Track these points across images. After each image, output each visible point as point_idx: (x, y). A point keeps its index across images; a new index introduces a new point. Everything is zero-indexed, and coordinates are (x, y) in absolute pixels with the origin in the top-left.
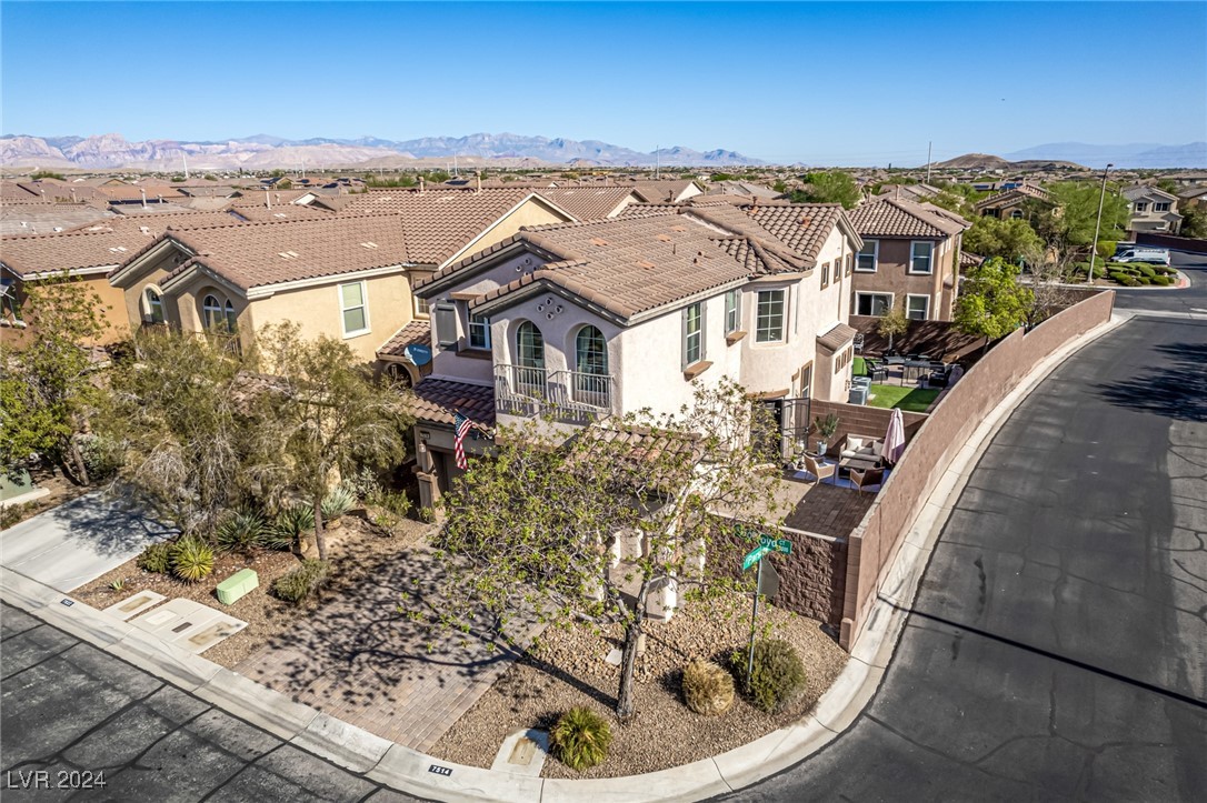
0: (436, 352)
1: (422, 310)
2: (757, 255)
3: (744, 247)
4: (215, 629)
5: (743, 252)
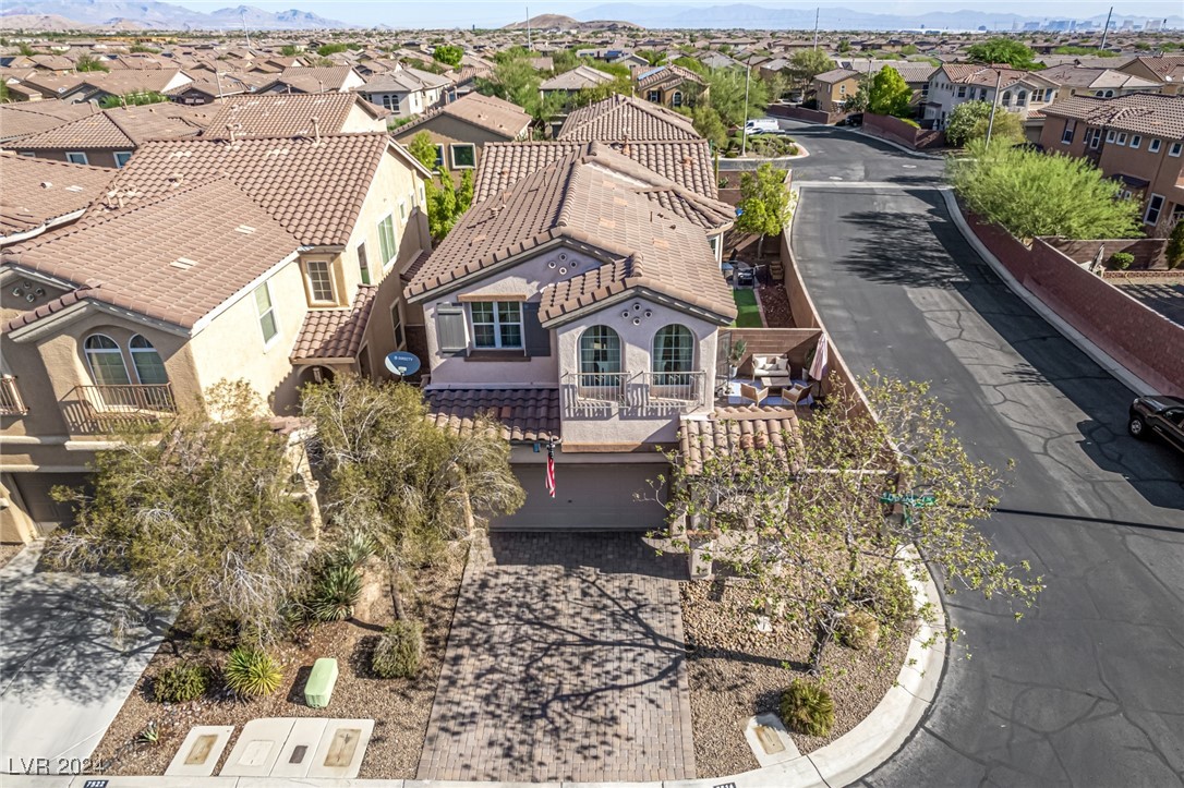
0: (436, 360)
1: (318, 297)
2: (693, 209)
3: (675, 199)
4: (341, 741)
5: (677, 205)
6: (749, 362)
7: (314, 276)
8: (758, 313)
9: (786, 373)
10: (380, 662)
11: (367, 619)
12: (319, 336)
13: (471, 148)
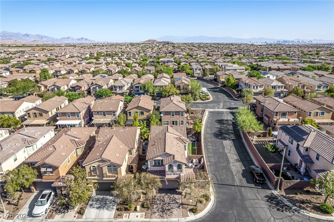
0: (149, 167)
1: (130, 154)
2: (183, 141)
3: (180, 139)
4: (142, 215)
5: (180, 140)
6: (193, 160)
7: (129, 152)
8: (195, 149)
9: (198, 162)
10: (145, 206)
11: (142, 201)
12: (130, 161)
13: (143, 112)
